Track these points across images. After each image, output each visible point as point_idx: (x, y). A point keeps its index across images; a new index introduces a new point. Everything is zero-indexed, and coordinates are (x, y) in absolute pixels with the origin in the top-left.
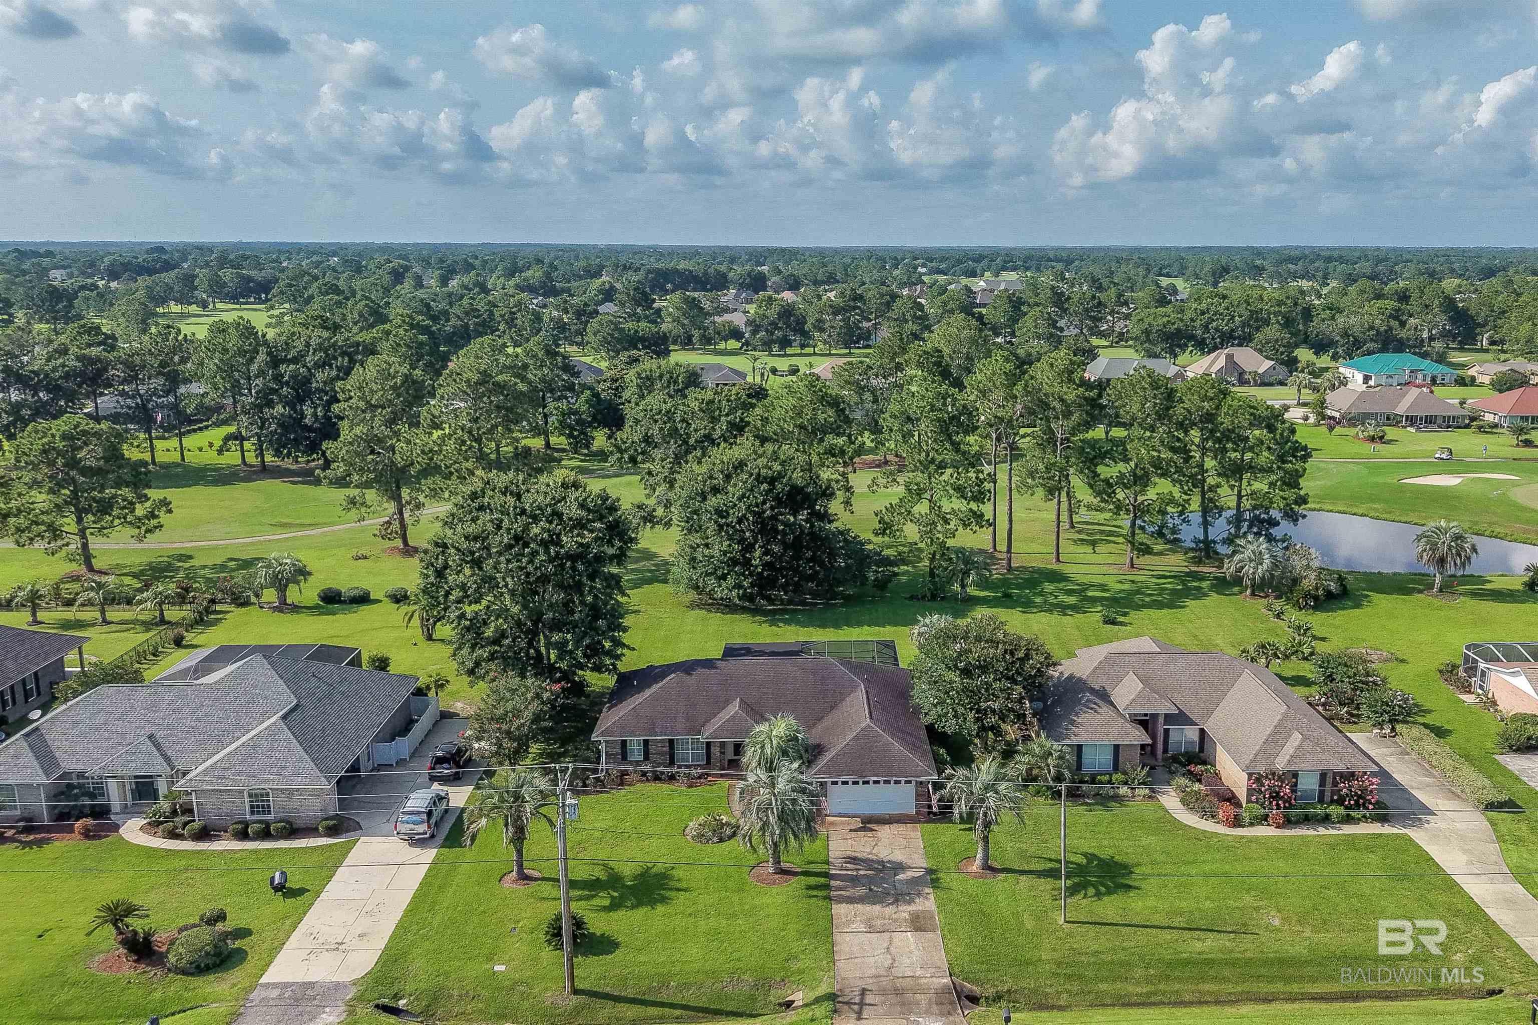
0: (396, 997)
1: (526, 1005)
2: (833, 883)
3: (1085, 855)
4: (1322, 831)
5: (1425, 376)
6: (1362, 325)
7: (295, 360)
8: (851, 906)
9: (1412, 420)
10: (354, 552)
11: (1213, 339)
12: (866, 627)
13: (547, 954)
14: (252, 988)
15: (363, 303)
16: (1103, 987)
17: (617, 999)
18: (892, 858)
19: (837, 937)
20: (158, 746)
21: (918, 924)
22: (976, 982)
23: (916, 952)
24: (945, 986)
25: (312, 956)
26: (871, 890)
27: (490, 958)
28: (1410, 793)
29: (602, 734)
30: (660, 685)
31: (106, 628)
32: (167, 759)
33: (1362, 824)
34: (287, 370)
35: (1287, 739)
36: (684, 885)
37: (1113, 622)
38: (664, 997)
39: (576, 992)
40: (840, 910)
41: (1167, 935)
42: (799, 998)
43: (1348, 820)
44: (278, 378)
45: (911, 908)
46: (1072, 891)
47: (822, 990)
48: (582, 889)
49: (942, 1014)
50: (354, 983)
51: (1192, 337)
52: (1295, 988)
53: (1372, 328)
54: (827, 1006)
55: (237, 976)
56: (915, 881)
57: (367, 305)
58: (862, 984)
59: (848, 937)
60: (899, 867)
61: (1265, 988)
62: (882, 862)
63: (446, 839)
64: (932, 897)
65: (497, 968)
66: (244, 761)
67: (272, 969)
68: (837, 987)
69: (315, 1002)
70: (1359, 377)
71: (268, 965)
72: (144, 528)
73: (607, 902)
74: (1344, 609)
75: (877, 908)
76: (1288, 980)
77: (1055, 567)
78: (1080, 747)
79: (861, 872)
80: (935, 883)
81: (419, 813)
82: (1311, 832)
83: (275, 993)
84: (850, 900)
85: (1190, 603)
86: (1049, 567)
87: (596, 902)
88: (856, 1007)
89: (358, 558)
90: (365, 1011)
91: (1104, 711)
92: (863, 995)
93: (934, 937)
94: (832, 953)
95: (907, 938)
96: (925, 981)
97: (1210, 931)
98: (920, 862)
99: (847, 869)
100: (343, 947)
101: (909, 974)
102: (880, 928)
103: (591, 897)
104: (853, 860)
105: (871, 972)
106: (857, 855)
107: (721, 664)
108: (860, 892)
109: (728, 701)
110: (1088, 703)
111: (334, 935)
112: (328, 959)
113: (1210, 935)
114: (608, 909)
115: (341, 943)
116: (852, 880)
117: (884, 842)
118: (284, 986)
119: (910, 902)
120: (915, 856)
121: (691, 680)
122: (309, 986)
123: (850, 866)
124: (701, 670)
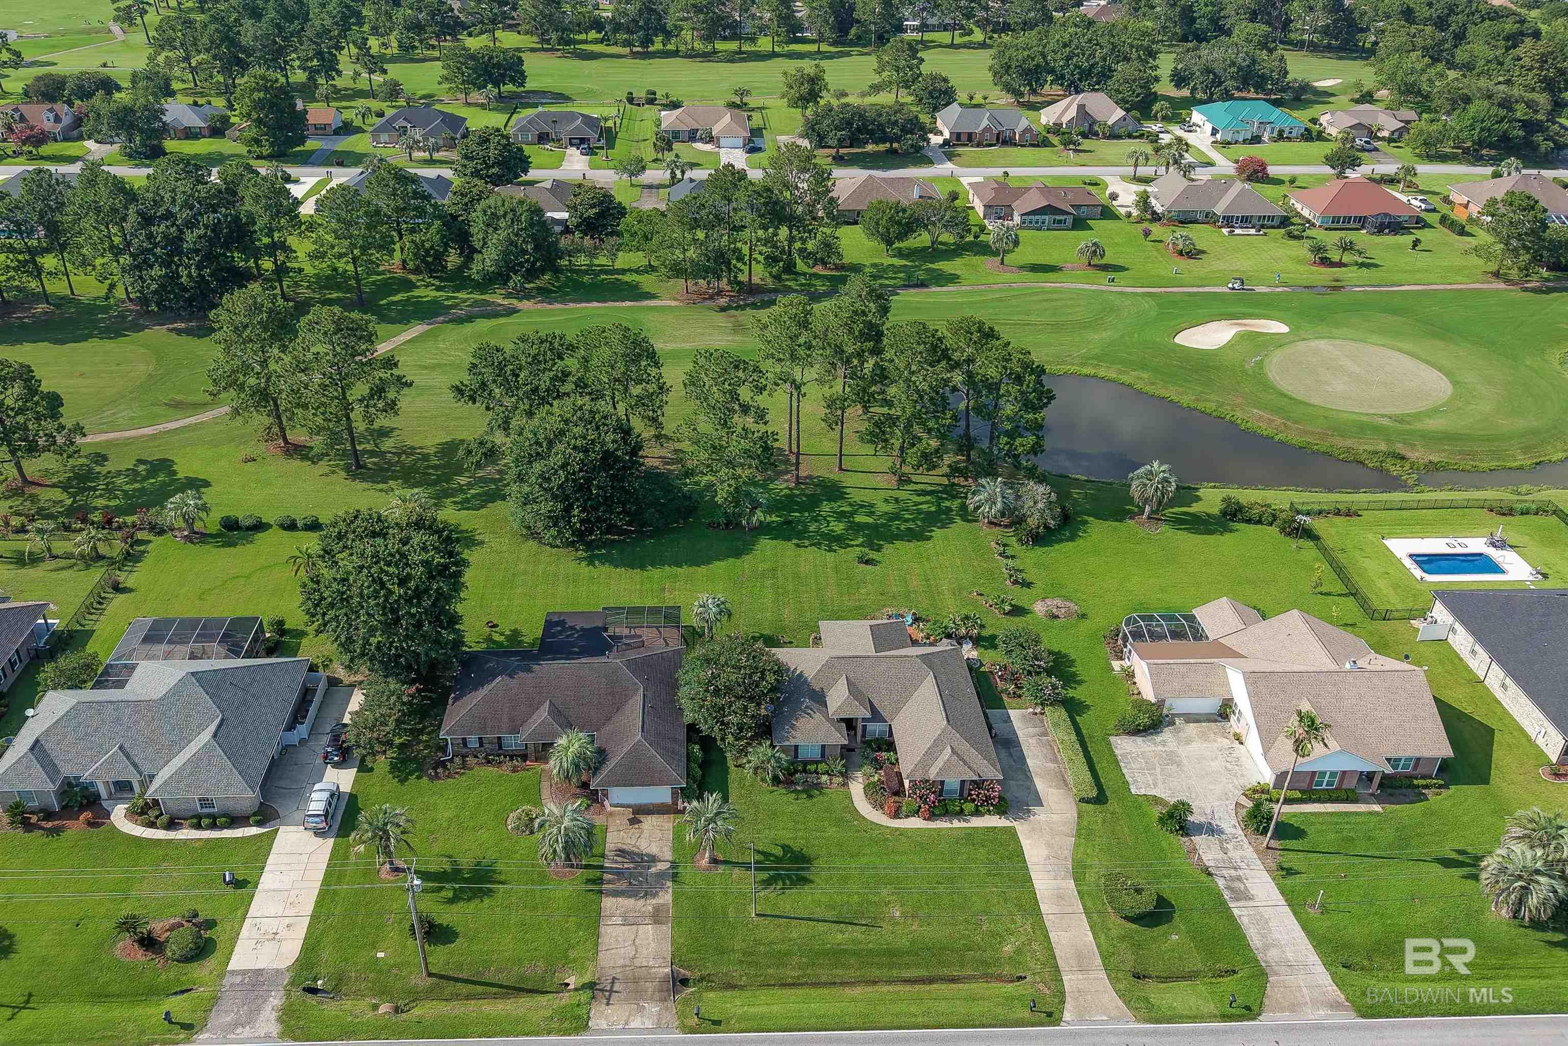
0: (315, 979)
1: (399, 985)
2: (607, 877)
3: (783, 847)
4: (956, 824)
5: (1273, 129)
6: (1225, 60)
7: (165, 217)
8: (614, 900)
9: (1229, 221)
10: (241, 455)
11: (1073, 75)
12: (667, 568)
13: (410, 942)
14: (222, 976)
15: (213, 27)
16: (771, 971)
17: (456, 980)
18: (648, 851)
19: (603, 930)
20: (128, 756)
21: (657, 917)
22: (688, 968)
23: (653, 945)
24: (667, 974)
25: (259, 945)
26: (630, 883)
27: (374, 946)
28: (1032, 781)
29: (448, 733)
30: (490, 687)
31: (53, 564)
32: (135, 765)
33: (987, 816)
34: (159, 229)
35: (941, 751)
36: (503, 878)
37: (867, 562)
38: (486, 978)
39: (430, 975)
40: (608, 903)
41: (821, 927)
42: (572, 981)
43: (977, 813)
44: (150, 237)
45: (654, 901)
46: (767, 883)
47: (587, 978)
48: (433, 881)
49: (661, 1000)
50: (288, 969)
51: (1052, 71)
52: (895, 973)
53: (1233, 64)
54: (589, 993)
55: (211, 963)
56: (661, 875)
57: (217, 30)
58: (613, 973)
59: (609, 930)
60: (653, 859)
61: (876, 973)
62: (641, 855)
63: (339, 829)
64: (670, 890)
65: (381, 955)
66: (191, 774)
67: (234, 958)
68: (597, 976)
69: (265, 987)
70: (1208, 127)
71: (231, 954)
72: (65, 456)
73: (450, 894)
74: (1061, 541)
75: (632, 901)
76: (891, 966)
77: (835, 475)
78: (796, 747)
79: (626, 866)
80: (675, 877)
81: (318, 816)
82: (947, 825)
83: (238, 979)
84: (616, 894)
85: (937, 533)
86: (832, 476)
87: (444, 894)
88: (607, 994)
89: (247, 461)
90: (297, 993)
91: (818, 716)
92: (613, 983)
93: (666, 929)
94: (597, 944)
95: (648, 931)
96: (654, 970)
97: (851, 924)
98: (668, 855)
99: (617, 862)
100: (278, 937)
101: (645, 964)
102: (632, 920)
103: (440, 889)
104: (622, 852)
105: (621, 962)
106: (625, 847)
107: (536, 667)
108: (622, 885)
109: (540, 704)
110: (807, 707)
111: (271, 925)
112: (269, 948)
113: (850, 928)
114: (451, 901)
115: (276, 934)
116: (619, 873)
117: (646, 834)
118: (244, 972)
119: (655, 895)
120: (665, 849)
121: (513, 683)
122: (259, 972)
123: (619, 859)
124: (521, 674)
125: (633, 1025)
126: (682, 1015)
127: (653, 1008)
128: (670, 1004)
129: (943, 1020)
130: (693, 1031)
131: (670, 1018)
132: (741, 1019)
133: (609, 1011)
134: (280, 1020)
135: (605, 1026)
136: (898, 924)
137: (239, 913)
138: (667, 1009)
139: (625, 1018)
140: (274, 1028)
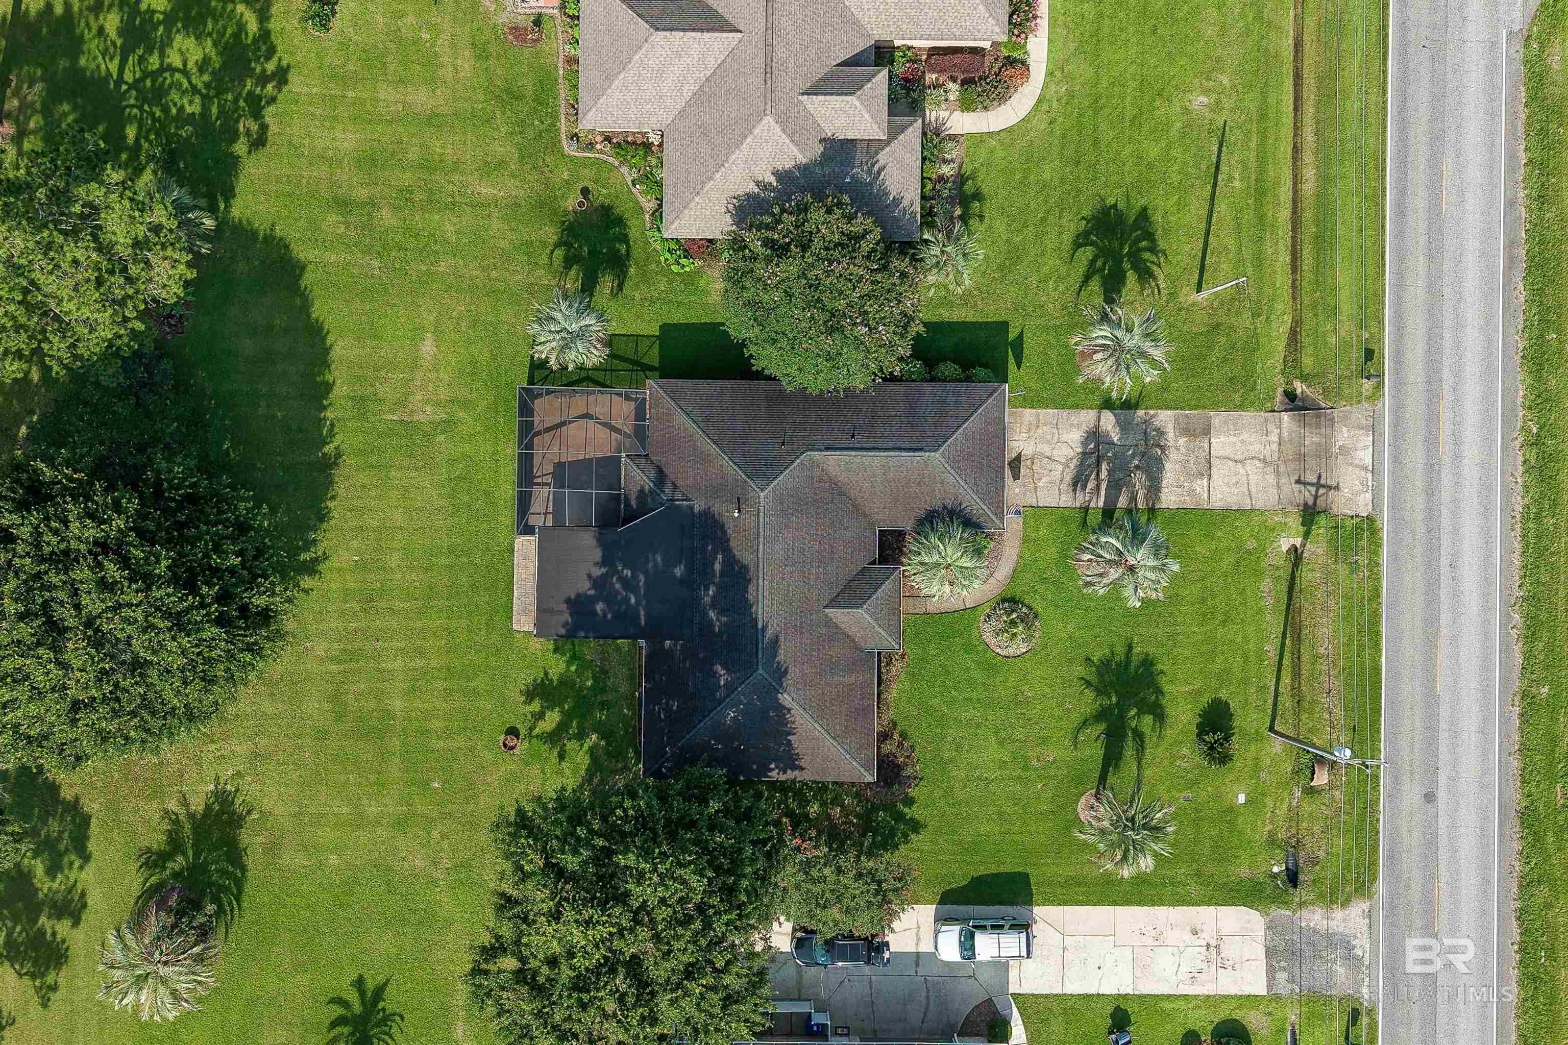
2: (1122, 502)
8: (1164, 491)
14: (1274, 1000)
18: (1076, 445)
21: (1198, 431)
23: (1245, 436)
24: (1288, 418)
25: (1227, 965)
26: (1136, 468)
27: (1226, 809)
36: (1121, 648)
40: (1169, 499)
41: (1221, 207)
42: (1291, 541)
45: (1171, 435)
46: (1143, 274)
47: (1293, 521)
48: (1122, 747)
49: (1333, 426)
50: (1264, 914)
54: (1316, 518)
55: (1252, 1019)
56: (1124, 426)
58: (1288, 485)
59: (1216, 496)
60: (1095, 436)
62: (1085, 455)
64: (1151, 413)
65: (1242, 798)
67: (1245, 991)
68: (1291, 506)
69: (1295, 938)
71: (1239, 998)
73: (1147, 719)
75: (1168, 466)
79: (1103, 475)
80: (1128, 406)
83: (1281, 976)
84: (1154, 488)
88: (1321, 491)
90: (1301, 894)
91: (883, 157)
92: (1305, 484)
93: (1217, 418)
94: (1242, 511)
95: (1221, 443)
96: (1285, 434)
97: (1217, 168)
98: (1087, 417)
99: (1098, 487)
100: (1213, 943)
101: (1275, 447)
102: (1203, 467)
103: (1139, 735)
104: (1078, 482)
105: (1271, 479)
106: (1068, 478)
107: (770, 633)
108: (1139, 480)
109: (829, 623)
110: (869, 172)
111: (1194, 956)
112: (1232, 950)
113: (1224, 168)
114: (1160, 716)
115: (1208, 946)
116: (1115, 486)
117: (1046, 449)
118: (1271, 972)
119: (1161, 433)
120: (1074, 419)
121: (794, 673)
122: (1270, 953)
123: (1091, 485)
124: (781, 657)
125: (1368, 461)
126: (1358, 398)
127: (1343, 436)
128: (1336, 413)
129: (1375, 68)
130: (1379, 386)
131: (1360, 413)
132: (1363, 324)
133: (1345, 491)
134: (1345, 904)
135: (1369, 496)
136: (1218, 102)
137: (1168, 1006)
138: (1346, 418)
139: (1357, 471)
140: (1356, 912)
